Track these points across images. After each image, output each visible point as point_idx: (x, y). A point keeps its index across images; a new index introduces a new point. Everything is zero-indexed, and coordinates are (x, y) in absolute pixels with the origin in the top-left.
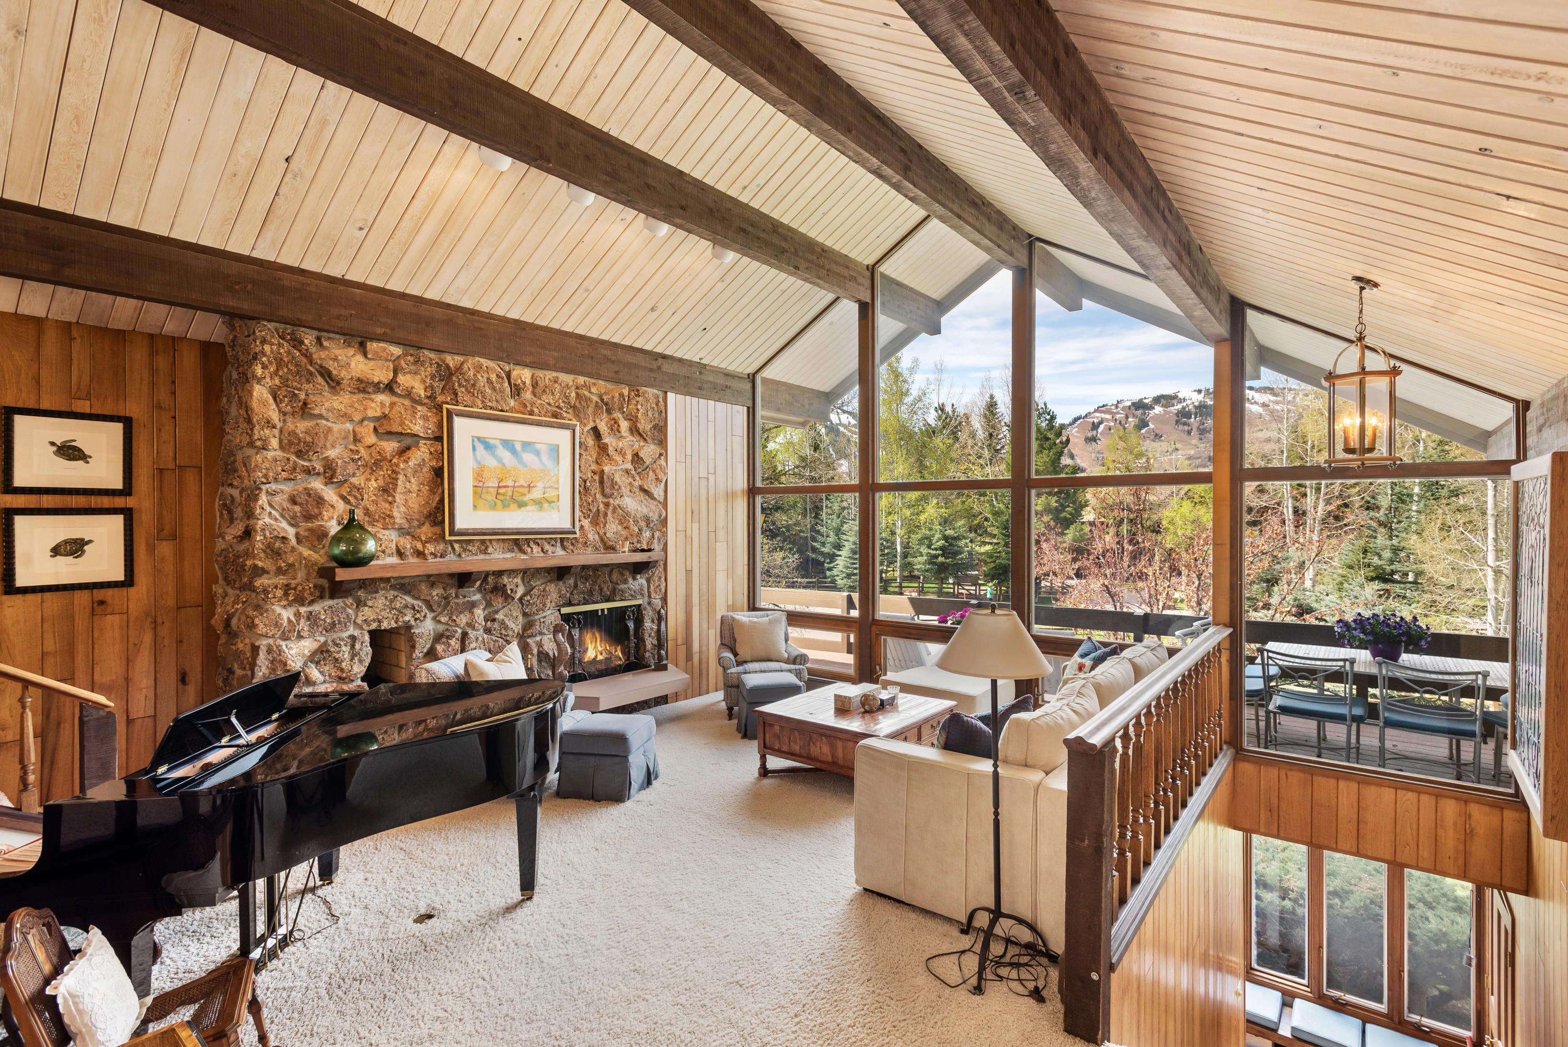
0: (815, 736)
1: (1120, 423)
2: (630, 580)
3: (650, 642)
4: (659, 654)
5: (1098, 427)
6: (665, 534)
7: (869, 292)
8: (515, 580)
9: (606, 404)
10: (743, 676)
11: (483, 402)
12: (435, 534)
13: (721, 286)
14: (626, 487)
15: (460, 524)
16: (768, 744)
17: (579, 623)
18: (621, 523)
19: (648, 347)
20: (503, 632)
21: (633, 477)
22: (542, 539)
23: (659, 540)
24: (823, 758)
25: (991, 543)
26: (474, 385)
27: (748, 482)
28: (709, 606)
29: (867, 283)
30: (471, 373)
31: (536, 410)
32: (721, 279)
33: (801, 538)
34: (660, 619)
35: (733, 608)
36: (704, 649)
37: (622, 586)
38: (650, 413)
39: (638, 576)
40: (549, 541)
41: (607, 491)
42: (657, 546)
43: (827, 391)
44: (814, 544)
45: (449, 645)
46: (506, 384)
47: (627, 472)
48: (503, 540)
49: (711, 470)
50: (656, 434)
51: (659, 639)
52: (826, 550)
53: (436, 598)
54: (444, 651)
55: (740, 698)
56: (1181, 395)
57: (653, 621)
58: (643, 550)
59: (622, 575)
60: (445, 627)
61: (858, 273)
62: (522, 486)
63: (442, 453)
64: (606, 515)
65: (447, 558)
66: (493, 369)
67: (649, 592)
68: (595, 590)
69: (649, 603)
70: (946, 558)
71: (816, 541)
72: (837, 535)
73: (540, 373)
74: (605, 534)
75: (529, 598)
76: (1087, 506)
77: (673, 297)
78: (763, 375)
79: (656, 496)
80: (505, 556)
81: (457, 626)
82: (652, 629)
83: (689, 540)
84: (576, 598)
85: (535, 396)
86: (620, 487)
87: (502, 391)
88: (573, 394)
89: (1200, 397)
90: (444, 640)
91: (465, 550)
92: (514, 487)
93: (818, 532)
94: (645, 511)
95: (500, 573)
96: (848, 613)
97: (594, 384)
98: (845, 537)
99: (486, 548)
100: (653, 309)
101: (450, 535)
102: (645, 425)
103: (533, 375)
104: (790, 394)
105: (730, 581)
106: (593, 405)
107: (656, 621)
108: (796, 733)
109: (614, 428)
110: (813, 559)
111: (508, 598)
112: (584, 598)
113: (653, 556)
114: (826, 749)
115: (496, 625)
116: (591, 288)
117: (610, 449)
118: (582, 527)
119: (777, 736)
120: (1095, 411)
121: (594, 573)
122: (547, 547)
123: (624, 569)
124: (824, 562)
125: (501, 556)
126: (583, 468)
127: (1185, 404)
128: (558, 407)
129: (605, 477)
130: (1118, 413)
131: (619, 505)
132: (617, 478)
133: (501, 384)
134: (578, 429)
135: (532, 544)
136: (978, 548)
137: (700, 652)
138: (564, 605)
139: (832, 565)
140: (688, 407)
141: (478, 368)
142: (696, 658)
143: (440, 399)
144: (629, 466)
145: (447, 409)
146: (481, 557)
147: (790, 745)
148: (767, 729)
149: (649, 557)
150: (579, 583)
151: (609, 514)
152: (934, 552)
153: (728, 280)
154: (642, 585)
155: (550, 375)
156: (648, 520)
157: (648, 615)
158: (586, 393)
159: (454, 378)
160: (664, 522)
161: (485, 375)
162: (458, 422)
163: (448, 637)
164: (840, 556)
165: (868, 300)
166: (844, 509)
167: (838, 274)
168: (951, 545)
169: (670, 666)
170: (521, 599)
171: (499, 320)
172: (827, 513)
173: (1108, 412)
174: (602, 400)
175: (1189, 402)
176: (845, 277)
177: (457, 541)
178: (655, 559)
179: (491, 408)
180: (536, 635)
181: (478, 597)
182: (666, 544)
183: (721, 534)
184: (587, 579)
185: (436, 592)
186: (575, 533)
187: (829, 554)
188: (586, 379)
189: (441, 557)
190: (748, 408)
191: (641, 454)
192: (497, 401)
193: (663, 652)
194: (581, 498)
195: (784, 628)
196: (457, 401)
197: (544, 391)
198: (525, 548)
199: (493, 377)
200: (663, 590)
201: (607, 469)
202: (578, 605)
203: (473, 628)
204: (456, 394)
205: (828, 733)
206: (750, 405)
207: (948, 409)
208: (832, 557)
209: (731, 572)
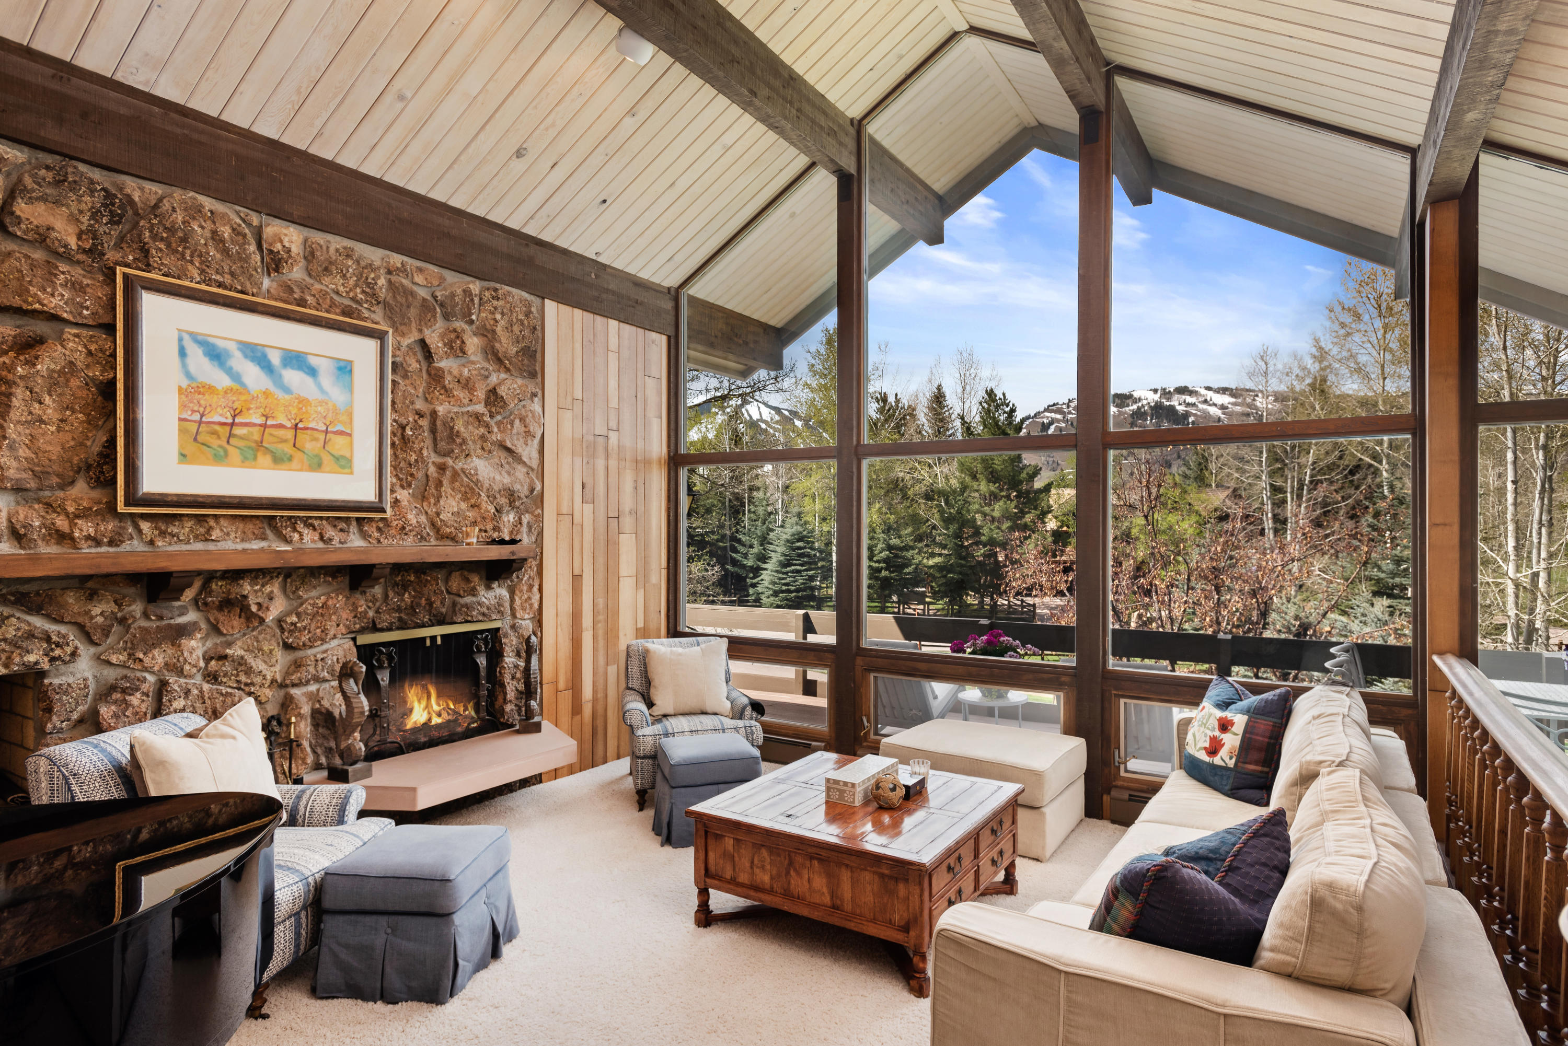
0: (799, 859)
1: (1072, 424)
2: (482, 591)
3: (512, 688)
4: (528, 707)
5: (1049, 428)
6: (540, 518)
7: (853, 159)
8: (268, 589)
9: (442, 305)
10: (664, 740)
11: (203, 271)
12: (99, 502)
13: (630, 124)
14: (474, 442)
15: (150, 484)
16: (712, 868)
17: (390, 658)
18: (465, 498)
19: (513, 224)
20: (243, 678)
21: (487, 426)
22: (321, 518)
23: (530, 527)
24: (816, 899)
25: (940, 555)
26: (184, 240)
27: (669, 446)
28: (610, 633)
29: (852, 145)
30: (179, 217)
31: (310, 300)
32: (632, 112)
33: (720, 548)
34: (529, 650)
35: (643, 633)
36: (600, 695)
37: (468, 599)
38: (516, 329)
39: (495, 585)
40: (333, 522)
41: (442, 445)
42: (526, 539)
43: (779, 326)
44: (734, 555)
45: (128, 705)
46: (252, 248)
47: (477, 417)
48: (244, 518)
49: (613, 424)
50: (526, 362)
51: (528, 683)
52: (750, 563)
53: (100, 620)
54: (116, 716)
55: (659, 777)
56: (1136, 395)
57: (518, 655)
58: (502, 542)
59: (468, 580)
60: (121, 672)
61: (840, 126)
62: (281, 426)
63: (114, 355)
64: (439, 484)
65: (126, 547)
66: (224, 215)
67: (512, 609)
68: (419, 605)
69: (513, 627)
70: (891, 572)
71: (737, 552)
72: (762, 545)
73: (319, 237)
74: (438, 514)
75: (295, 619)
76: (1050, 512)
77: (553, 133)
78: (692, 292)
79: (525, 459)
80: (247, 546)
81: (146, 669)
82: (516, 667)
83: (577, 529)
84: (386, 619)
85: (310, 275)
86: (464, 442)
87: (243, 258)
88: (382, 282)
89: (1157, 397)
90: (117, 696)
91: (163, 534)
92: (264, 426)
93: (739, 541)
94: (507, 480)
95: (235, 575)
96: (805, 638)
97: (420, 270)
98: (771, 547)
99: (209, 530)
100: (519, 154)
101: (127, 504)
102: (507, 345)
103: (306, 241)
104: (727, 324)
105: (641, 592)
106: (417, 303)
107: (524, 654)
108: (765, 853)
109: (456, 347)
110: (732, 573)
111: (252, 619)
112: (400, 619)
113: (518, 551)
114: (820, 882)
115: (228, 667)
116: (409, 95)
117: (448, 379)
118: (396, 502)
119: (727, 856)
120: (1046, 410)
121: (417, 577)
122: (330, 532)
123: (471, 571)
124: (747, 577)
125: (240, 547)
126: (399, 406)
127: (1140, 404)
128: (353, 299)
129: (438, 423)
130: (1070, 413)
131: (463, 470)
132: (459, 426)
133: (242, 246)
134: (390, 339)
135: (300, 526)
136: (925, 561)
137: (595, 700)
138: (362, 631)
139: (755, 581)
140: (578, 326)
141: (196, 211)
142: (587, 710)
143: (112, 256)
144: (480, 408)
145: (126, 276)
146: (199, 546)
147: (753, 874)
148: (711, 842)
149: (513, 553)
150: (391, 594)
151: (446, 482)
152: (877, 565)
153: (642, 114)
154: (501, 598)
155: (337, 243)
156: (511, 496)
157: (510, 643)
158: (405, 282)
159: (142, 223)
160: (540, 500)
161: (209, 225)
162: (150, 302)
163: (124, 691)
164: (765, 569)
165: (853, 170)
166: (771, 513)
167: (813, 121)
168: (896, 556)
169: (545, 725)
170: (280, 621)
171: (239, 134)
172: (749, 519)
173: (1059, 411)
174: (435, 297)
175: (1145, 402)
176: (821, 127)
177: (144, 516)
178: (522, 555)
179: (220, 285)
180: (308, 683)
181: (192, 616)
182: (541, 534)
183: (628, 522)
184: (405, 588)
185: (99, 610)
186: (384, 511)
187: (752, 567)
188: (406, 259)
189: (111, 543)
190: (669, 337)
191: (502, 391)
192: (232, 274)
193: (533, 704)
194: (395, 456)
195: (724, 663)
196: (148, 265)
197: (326, 269)
198: (287, 531)
199: (226, 231)
200: (536, 606)
201: (441, 409)
202: (389, 629)
203: (180, 673)
204: (145, 252)
205: (824, 853)
206: (672, 334)
207: (891, 399)
208: (756, 571)
209: (642, 577)
